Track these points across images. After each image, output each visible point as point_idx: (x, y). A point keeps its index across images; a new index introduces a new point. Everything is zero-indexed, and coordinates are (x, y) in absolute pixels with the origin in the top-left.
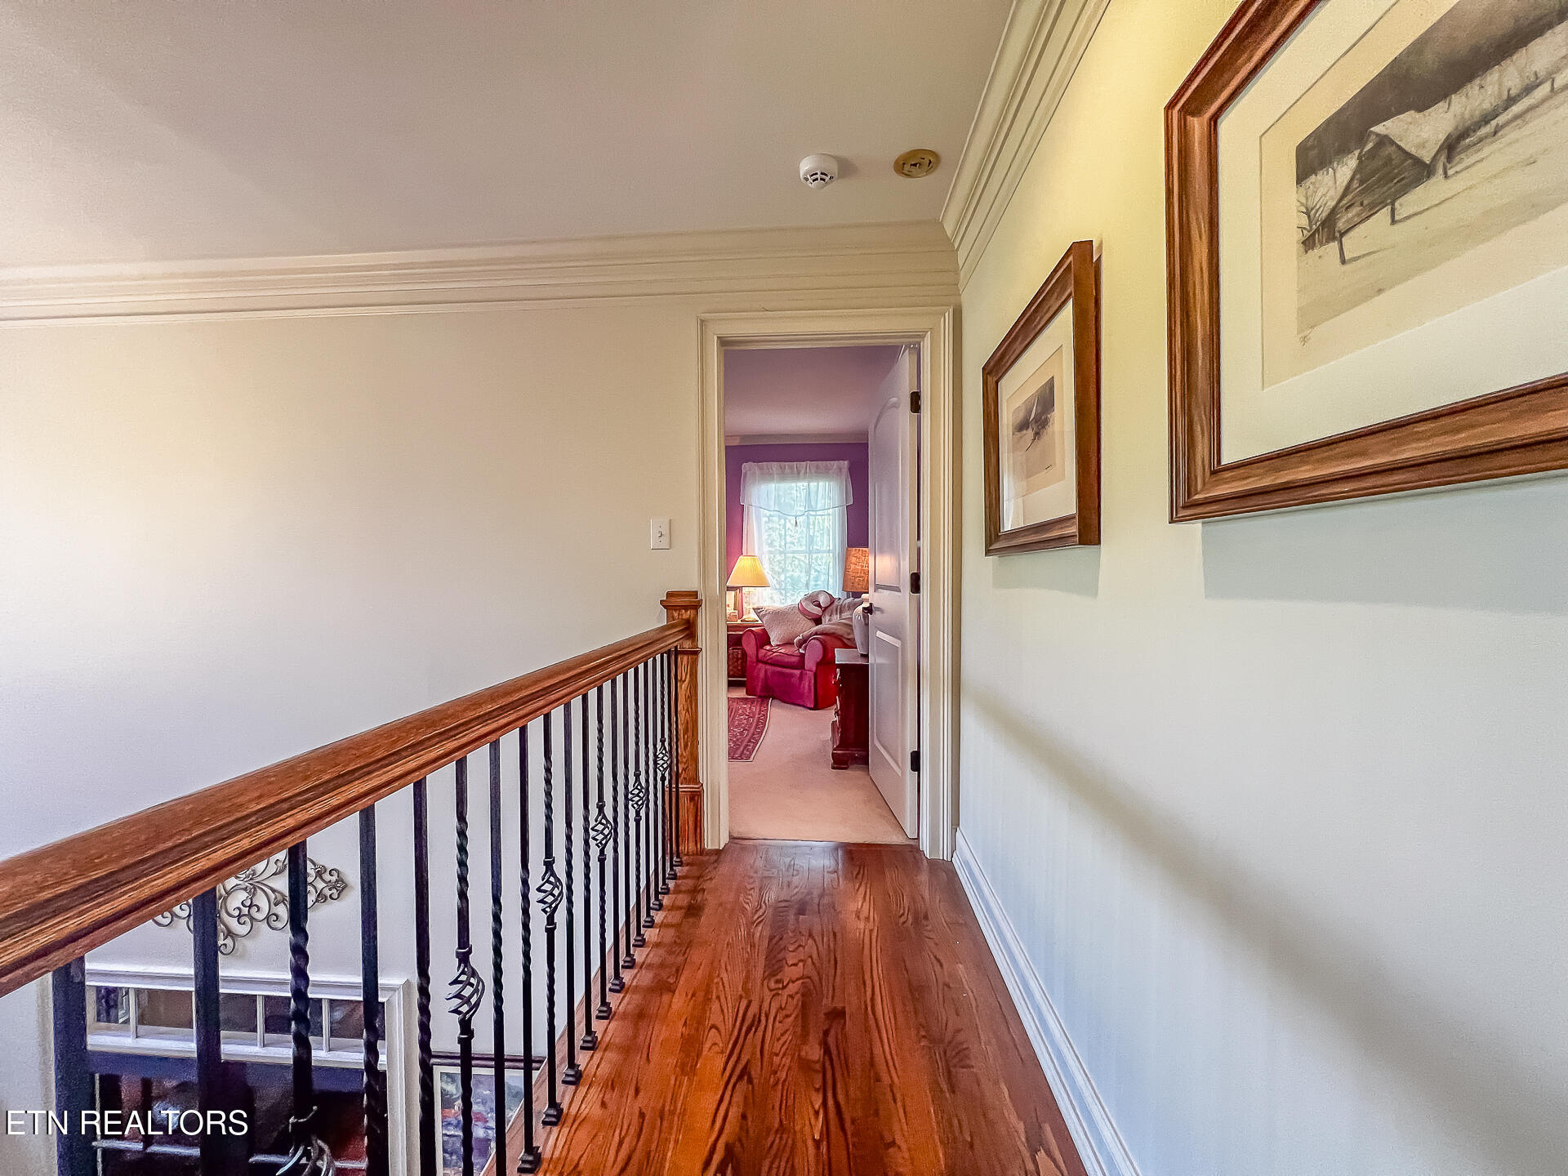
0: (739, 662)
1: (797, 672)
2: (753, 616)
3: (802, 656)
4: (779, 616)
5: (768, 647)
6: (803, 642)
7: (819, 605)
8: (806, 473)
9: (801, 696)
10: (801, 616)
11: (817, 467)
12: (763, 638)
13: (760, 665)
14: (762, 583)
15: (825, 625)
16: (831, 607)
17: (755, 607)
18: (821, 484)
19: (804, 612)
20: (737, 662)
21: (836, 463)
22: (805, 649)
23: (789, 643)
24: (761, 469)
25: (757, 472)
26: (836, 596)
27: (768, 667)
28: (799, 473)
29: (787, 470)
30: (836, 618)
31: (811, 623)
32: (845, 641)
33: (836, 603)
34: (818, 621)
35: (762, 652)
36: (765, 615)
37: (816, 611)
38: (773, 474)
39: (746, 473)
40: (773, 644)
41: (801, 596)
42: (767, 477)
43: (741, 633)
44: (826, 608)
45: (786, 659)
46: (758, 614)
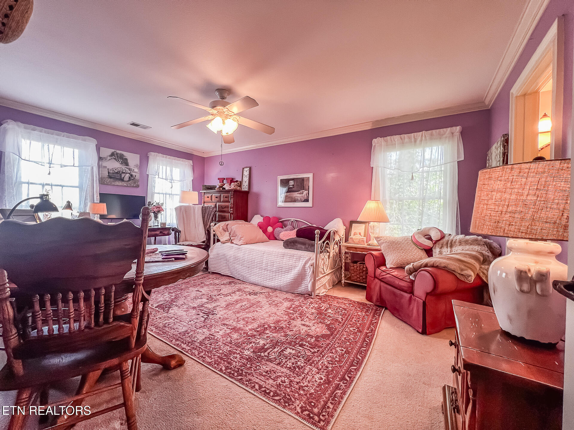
0: (364, 273)
1: (407, 296)
2: (375, 242)
3: (412, 282)
4: (394, 245)
5: (383, 268)
6: (415, 270)
7: (430, 239)
8: (421, 140)
9: (410, 317)
10: (413, 246)
11: (432, 135)
12: (381, 261)
13: (377, 280)
14: (383, 219)
15: (437, 258)
16: (441, 241)
17: (376, 236)
18: (435, 148)
19: (417, 244)
20: (363, 273)
21: (449, 129)
22: (415, 276)
23: (401, 267)
24: (386, 141)
25: (383, 143)
26: (446, 232)
27: (382, 284)
28: (415, 141)
29: (406, 140)
30: (446, 251)
31: (423, 254)
32: (458, 276)
33: (446, 238)
34: (429, 252)
35: (378, 271)
36: (383, 243)
37: (428, 243)
38: (395, 144)
39: (375, 146)
40: (388, 266)
41: (415, 230)
42: (391, 146)
43: (366, 253)
44: (437, 241)
45: (397, 282)
46: (378, 241)
